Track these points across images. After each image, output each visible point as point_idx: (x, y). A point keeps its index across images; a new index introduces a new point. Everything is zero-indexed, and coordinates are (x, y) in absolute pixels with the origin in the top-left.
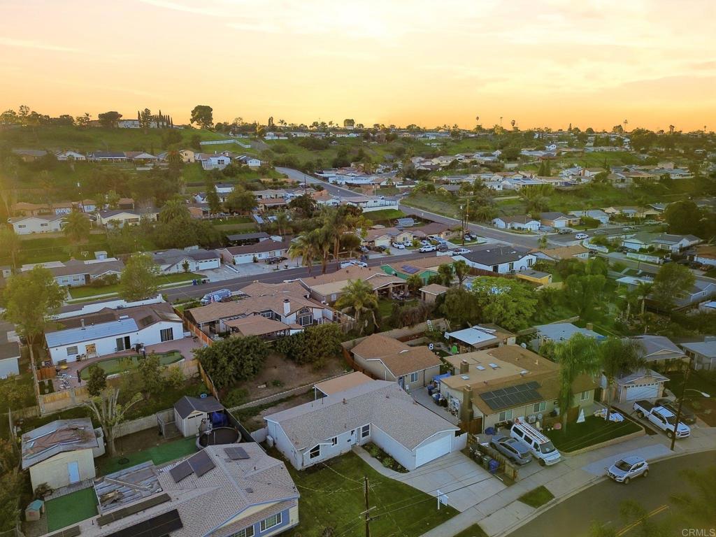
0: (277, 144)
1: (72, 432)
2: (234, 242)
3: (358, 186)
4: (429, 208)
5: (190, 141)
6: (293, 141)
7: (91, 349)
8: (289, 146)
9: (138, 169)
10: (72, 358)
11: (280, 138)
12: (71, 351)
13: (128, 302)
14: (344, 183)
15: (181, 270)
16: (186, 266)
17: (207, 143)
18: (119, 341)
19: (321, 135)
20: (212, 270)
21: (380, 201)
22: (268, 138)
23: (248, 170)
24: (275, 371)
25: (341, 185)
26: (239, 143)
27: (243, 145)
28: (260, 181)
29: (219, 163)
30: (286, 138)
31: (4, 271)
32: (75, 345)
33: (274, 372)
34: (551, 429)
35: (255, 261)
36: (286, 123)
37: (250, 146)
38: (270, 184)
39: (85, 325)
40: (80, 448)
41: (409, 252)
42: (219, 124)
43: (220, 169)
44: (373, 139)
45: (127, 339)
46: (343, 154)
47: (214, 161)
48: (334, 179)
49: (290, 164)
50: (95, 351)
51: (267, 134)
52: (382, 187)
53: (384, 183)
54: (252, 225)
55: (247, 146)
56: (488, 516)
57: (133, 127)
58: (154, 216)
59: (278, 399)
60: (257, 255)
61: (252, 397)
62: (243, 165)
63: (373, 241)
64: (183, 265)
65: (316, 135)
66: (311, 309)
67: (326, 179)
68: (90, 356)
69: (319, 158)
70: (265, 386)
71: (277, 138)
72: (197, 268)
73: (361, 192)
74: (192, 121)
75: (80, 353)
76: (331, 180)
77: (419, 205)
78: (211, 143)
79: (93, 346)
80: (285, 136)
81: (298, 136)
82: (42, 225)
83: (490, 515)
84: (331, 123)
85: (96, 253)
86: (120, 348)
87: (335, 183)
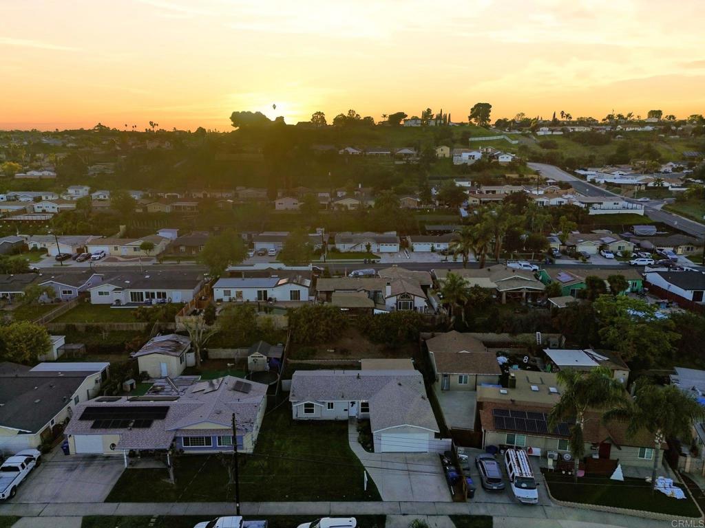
0: (548, 139)
1: (174, 343)
2: (430, 232)
3: (619, 185)
4: (697, 216)
5: (460, 137)
6: (567, 135)
7: (239, 295)
8: (560, 142)
9: (397, 163)
10: (226, 299)
11: (554, 133)
12: (227, 293)
13: (287, 266)
14: (602, 181)
15: (364, 249)
16: (368, 247)
17: (476, 139)
18: (259, 292)
19: (604, 129)
20: (390, 253)
21: (622, 203)
22: (540, 133)
23: (497, 165)
24: (349, 341)
25: (598, 184)
26: (507, 138)
27: (510, 141)
28: (504, 176)
29: (470, 158)
30: (562, 133)
31: (243, 235)
32: (229, 289)
33: (347, 342)
34: (567, 472)
35: (433, 250)
36: (571, 118)
37: (517, 142)
38: (515, 179)
39: (245, 277)
40: (168, 354)
41: (616, 263)
42: (499, 121)
43: (469, 164)
44: (674, 133)
45: (265, 292)
46: (623, 149)
47: (465, 156)
48: (592, 177)
49: (550, 161)
50: (242, 297)
51: (541, 129)
52: (647, 188)
53: (651, 184)
54: (455, 217)
55: (514, 142)
56: (404, 515)
57: (416, 125)
58: (372, 203)
59: (336, 364)
60: (435, 245)
61: (317, 357)
62: (494, 160)
63: (575, 246)
64: (366, 246)
65: (598, 129)
66: (412, 296)
67: (584, 177)
68: (239, 300)
69: (593, 154)
70: (333, 351)
71: (550, 133)
72: (378, 250)
73: (619, 192)
74: (470, 118)
75: (232, 297)
76: (589, 178)
77: (685, 212)
78: (480, 139)
79: (241, 293)
80: (560, 131)
81: (577, 130)
82: (294, 204)
83: (407, 515)
84: (630, 115)
85: (317, 229)
86: (260, 298)
87: (593, 182)
